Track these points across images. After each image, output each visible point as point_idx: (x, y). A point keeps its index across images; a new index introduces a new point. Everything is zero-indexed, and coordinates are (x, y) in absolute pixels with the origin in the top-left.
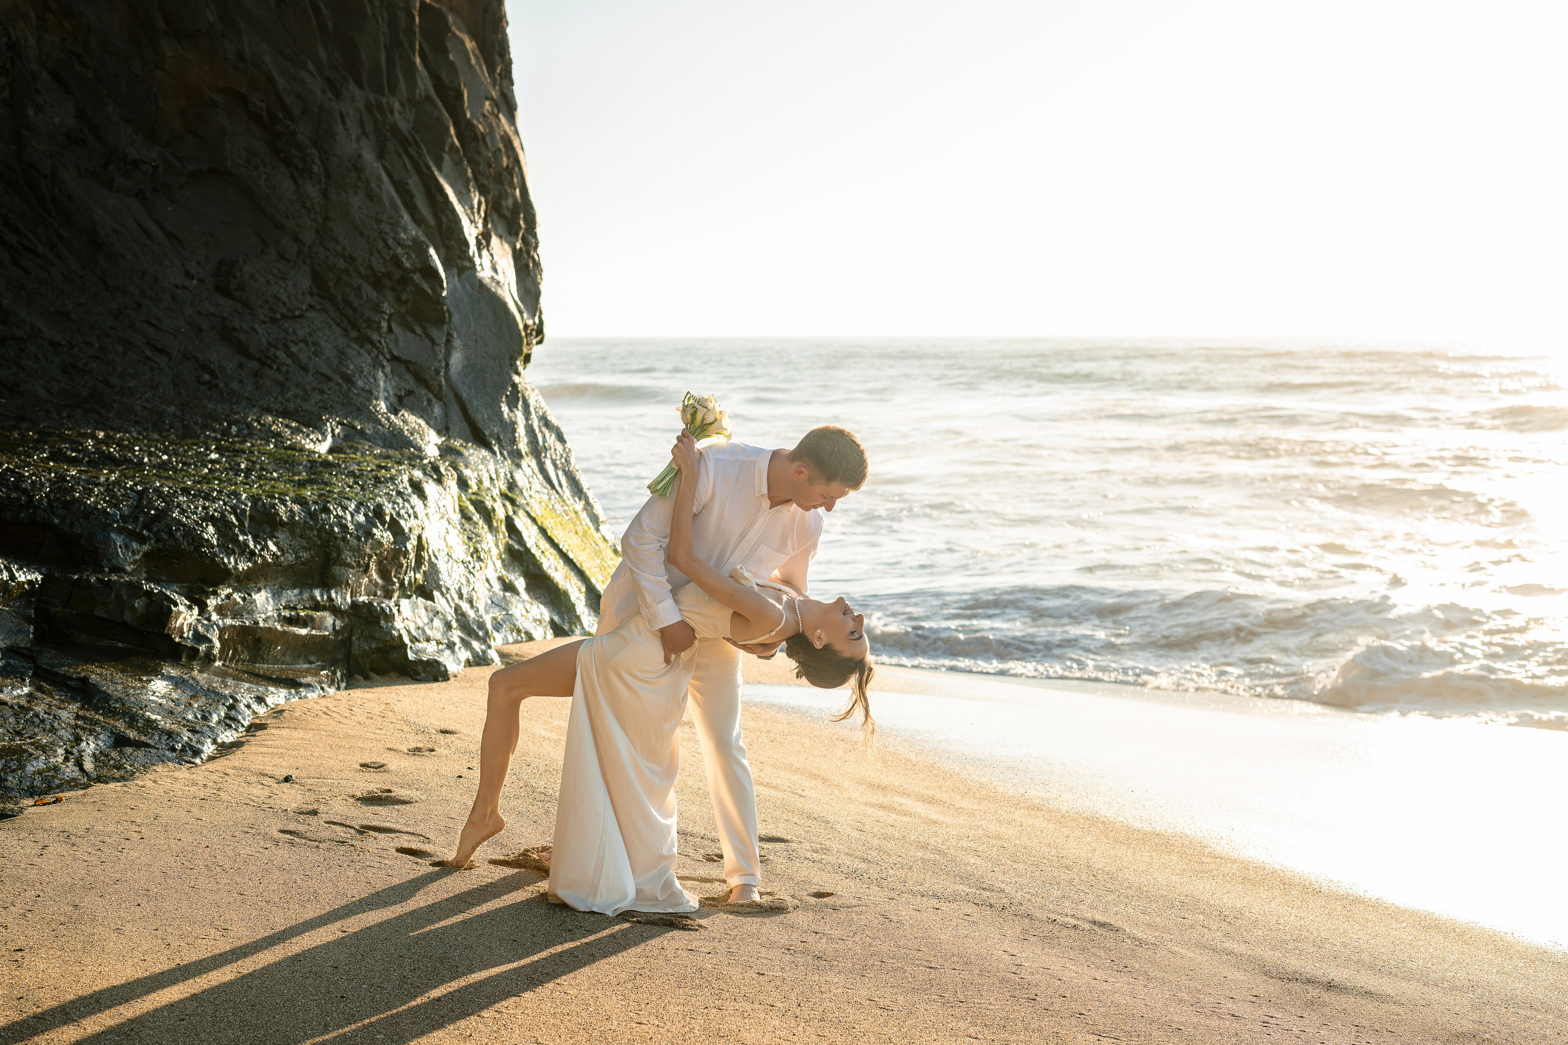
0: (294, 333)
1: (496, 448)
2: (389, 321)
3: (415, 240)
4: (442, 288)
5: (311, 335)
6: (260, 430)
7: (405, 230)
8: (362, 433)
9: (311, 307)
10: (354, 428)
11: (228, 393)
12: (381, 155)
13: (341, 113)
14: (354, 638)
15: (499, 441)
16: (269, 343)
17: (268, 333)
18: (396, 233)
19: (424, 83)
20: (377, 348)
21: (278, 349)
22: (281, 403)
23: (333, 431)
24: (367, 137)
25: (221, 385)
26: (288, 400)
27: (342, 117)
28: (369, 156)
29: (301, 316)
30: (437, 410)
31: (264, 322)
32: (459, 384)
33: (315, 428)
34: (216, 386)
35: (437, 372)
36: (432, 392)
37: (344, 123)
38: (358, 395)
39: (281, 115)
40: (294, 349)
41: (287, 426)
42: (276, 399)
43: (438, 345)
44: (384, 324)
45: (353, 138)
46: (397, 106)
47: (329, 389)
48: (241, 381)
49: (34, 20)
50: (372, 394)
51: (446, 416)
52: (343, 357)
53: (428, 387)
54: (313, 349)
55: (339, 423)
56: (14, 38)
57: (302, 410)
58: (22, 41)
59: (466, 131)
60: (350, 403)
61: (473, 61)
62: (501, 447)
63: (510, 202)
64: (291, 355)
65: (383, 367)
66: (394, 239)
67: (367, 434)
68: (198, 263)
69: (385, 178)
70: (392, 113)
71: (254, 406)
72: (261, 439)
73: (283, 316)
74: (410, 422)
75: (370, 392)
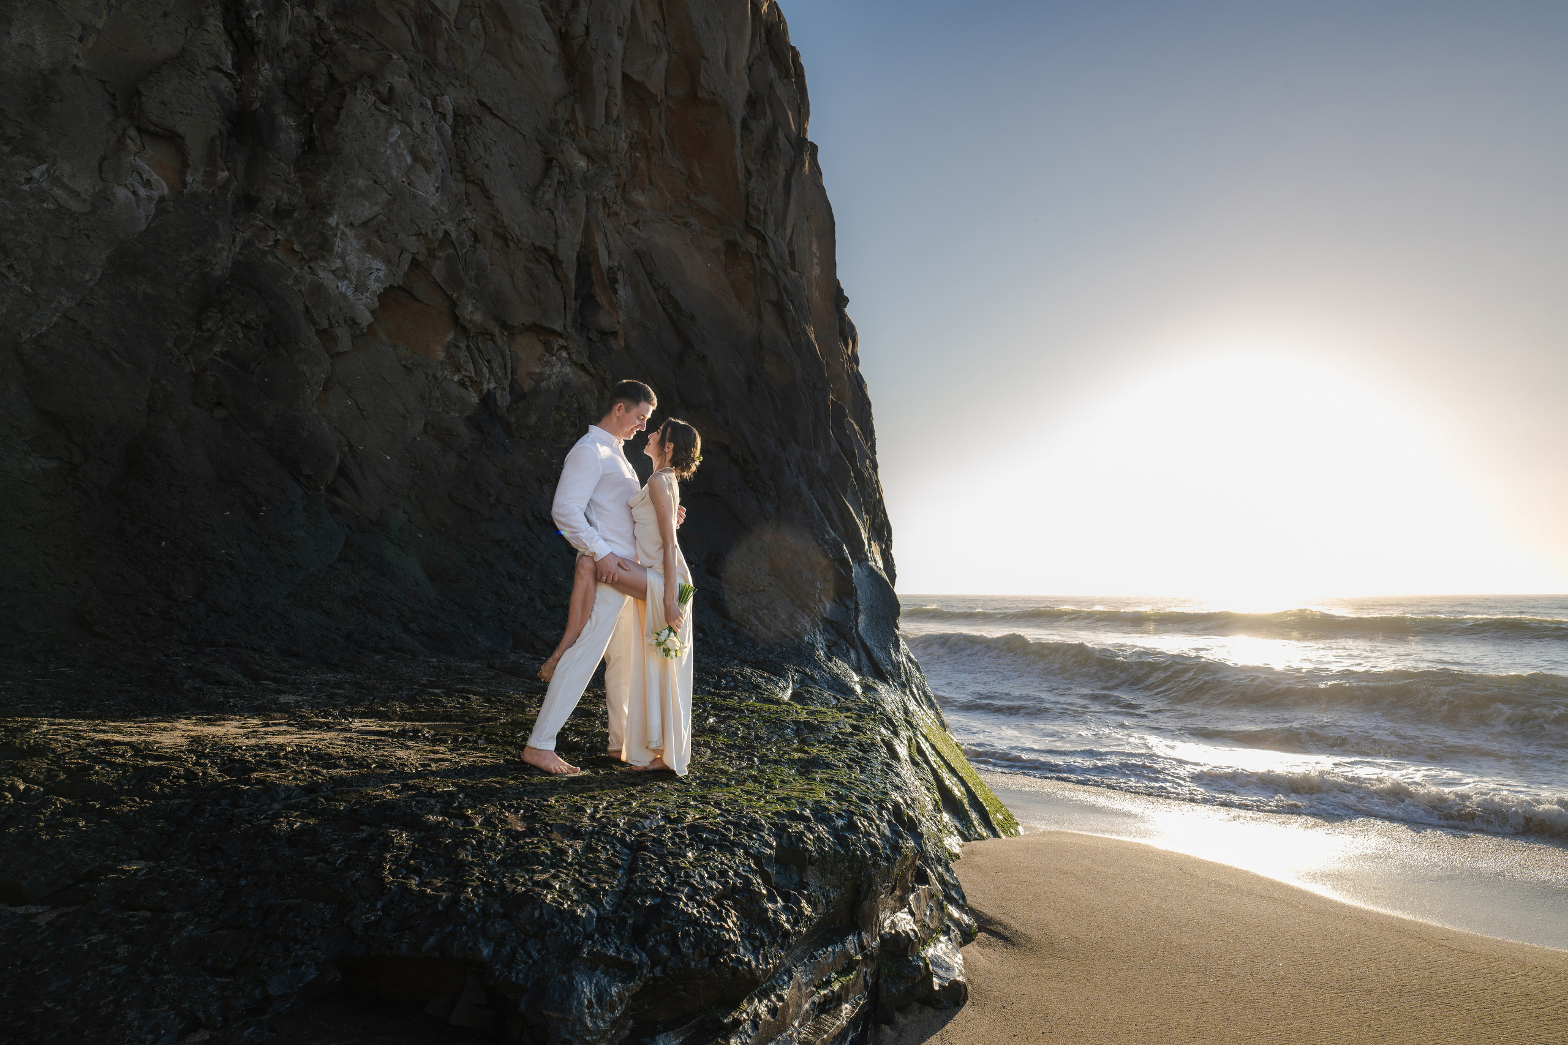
0: (760, 602)
1: (891, 683)
2: (819, 594)
3: (834, 540)
4: (852, 572)
5: (771, 604)
6: (743, 682)
7: (829, 533)
8: (812, 678)
9: (770, 584)
10: (806, 674)
11: (716, 648)
12: (810, 488)
13: (787, 460)
14: (881, 981)
15: (892, 676)
16: (743, 609)
17: (742, 602)
18: (823, 535)
19: (835, 446)
20: (813, 612)
21: (750, 614)
22: (754, 655)
23: (793, 677)
24: (802, 475)
25: (711, 641)
26: (758, 653)
27: (788, 462)
28: (804, 487)
29: (764, 590)
30: (853, 656)
31: (739, 594)
32: (864, 637)
33: (781, 676)
34: (707, 642)
35: (852, 629)
36: (848, 643)
37: (789, 466)
38: (806, 648)
39: (750, 460)
40: (760, 614)
41: (762, 677)
42: (750, 652)
43: (851, 610)
44: (817, 596)
45: (794, 475)
46: (820, 458)
47: (786, 644)
48: (724, 638)
49: (596, 394)
50: (815, 646)
51: (859, 660)
52: (793, 619)
53: (846, 640)
54: (773, 614)
55: (796, 671)
56: (582, 405)
57: (769, 661)
58: (587, 407)
59: (859, 475)
60: (801, 654)
61: (859, 436)
62: (893, 680)
63: (879, 520)
64: (759, 618)
65: (818, 626)
66: (822, 539)
67: (816, 679)
68: (696, 553)
69: (815, 502)
70: (817, 461)
71: (735, 659)
72: (745, 691)
73: (752, 590)
74: (840, 667)
75: (813, 645)
